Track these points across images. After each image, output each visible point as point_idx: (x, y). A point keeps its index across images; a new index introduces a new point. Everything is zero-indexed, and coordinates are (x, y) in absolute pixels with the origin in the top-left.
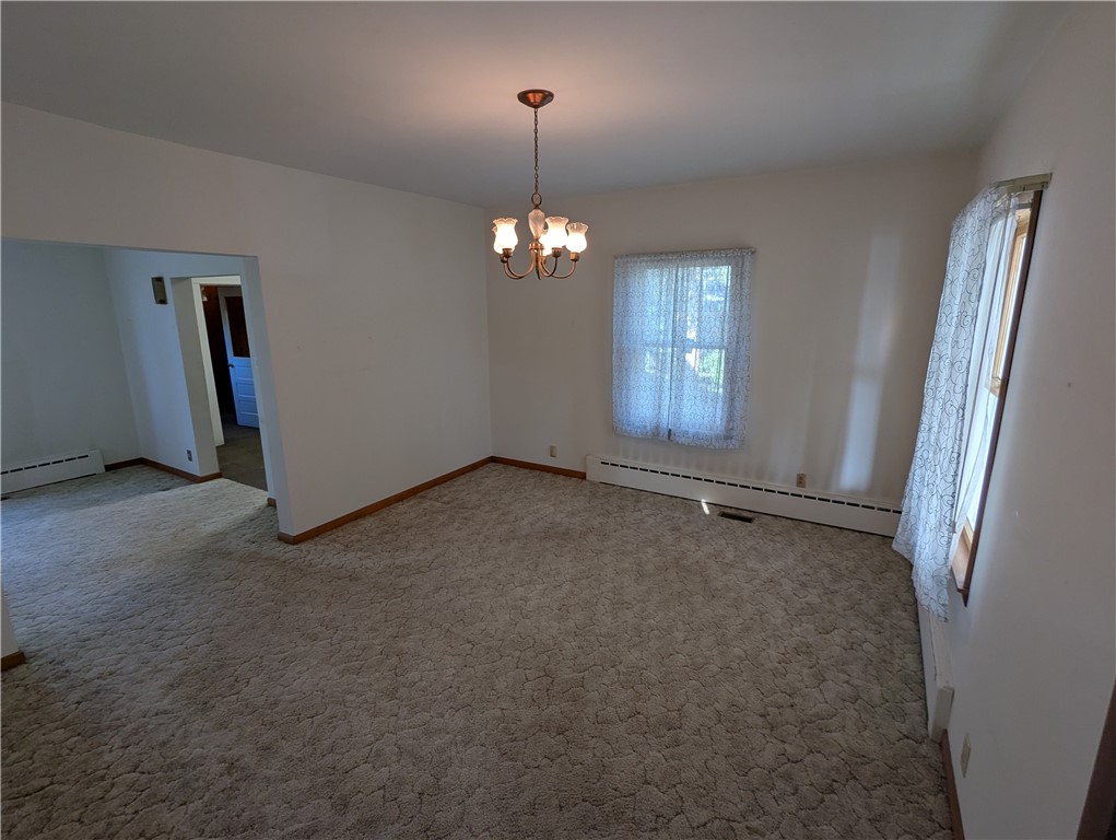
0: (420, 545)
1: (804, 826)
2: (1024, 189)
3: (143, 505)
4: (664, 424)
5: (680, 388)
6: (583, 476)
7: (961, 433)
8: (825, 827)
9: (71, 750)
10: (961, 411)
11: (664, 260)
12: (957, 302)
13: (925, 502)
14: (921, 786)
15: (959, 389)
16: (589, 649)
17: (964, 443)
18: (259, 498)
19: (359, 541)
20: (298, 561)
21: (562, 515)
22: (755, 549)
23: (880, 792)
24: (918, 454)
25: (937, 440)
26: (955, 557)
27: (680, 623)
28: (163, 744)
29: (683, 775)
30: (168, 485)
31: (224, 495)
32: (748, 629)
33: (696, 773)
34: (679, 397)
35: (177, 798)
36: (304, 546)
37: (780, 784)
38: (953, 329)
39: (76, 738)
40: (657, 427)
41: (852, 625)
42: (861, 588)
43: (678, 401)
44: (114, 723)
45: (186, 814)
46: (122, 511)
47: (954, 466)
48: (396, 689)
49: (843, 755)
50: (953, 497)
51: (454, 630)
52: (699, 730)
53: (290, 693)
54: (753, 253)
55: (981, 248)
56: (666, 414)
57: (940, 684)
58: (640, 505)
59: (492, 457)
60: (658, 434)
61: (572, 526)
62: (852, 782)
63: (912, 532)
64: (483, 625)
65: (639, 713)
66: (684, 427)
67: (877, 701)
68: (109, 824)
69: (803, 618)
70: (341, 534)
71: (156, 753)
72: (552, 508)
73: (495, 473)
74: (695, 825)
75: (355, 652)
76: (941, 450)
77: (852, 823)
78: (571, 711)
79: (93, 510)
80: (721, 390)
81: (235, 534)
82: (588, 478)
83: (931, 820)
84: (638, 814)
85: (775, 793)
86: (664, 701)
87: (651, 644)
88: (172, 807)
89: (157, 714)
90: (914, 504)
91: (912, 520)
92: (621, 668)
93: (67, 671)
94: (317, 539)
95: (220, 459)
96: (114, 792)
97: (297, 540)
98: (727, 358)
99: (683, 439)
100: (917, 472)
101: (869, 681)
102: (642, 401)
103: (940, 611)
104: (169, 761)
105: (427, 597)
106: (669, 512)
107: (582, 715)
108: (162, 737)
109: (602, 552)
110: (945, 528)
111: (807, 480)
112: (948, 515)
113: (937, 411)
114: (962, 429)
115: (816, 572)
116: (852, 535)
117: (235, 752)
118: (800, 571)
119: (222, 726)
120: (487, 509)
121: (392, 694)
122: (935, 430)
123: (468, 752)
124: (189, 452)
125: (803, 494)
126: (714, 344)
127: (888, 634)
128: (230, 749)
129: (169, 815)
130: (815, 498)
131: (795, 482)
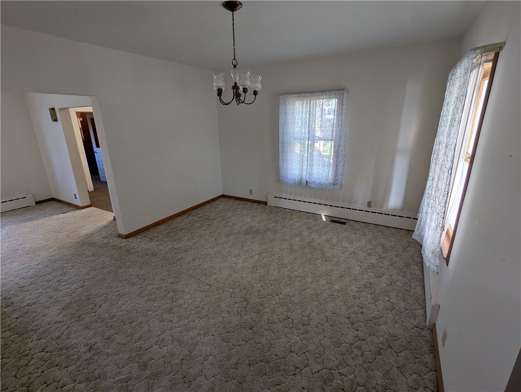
0: (187, 238)
1: (366, 371)
2: (490, 51)
3: (53, 221)
4: (304, 178)
5: (312, 160)
6: (265, 203)
7: (450, 182)
8: (376, 372)
9: (13, 341)
10: (450, 170)
11: (304, 96)
12: (450, 114)
13: (429, 215)
14: (422, 350)
15: (449, 159)
16: (266, 287)
17: (451, 187)
18: (109, 216)
19: (157, 236)
20: (127, 246)
21: (255, 223)
22: (347, 237)
23: (403, 354)
24: (427, 192)
25: (437, 185)
26: (443, 242)
27: (310, 274)
28: (58, 337)
29: (309, 348)
30: (65, 211)
31: (93, 215)
32: (342, 276)
33: (315, 347)
34: (311, 165)
35: (63, 364)
36: (130, 240)
37: (355, 351)
38: (448, 128)
39: (14, 336)
40: (301, 179)
41: (392, 273)
42: (397, 255)
43: (311, 167)
44: (34, 328)
45: (67, 372)
46: (42, 224)
47: (446, 198)
48: (172, 309)
49: (386, 336)
50: (444, 214)
51: (201, 279)
52: (317, 326)
53: (121, 311)
54: (348, 92)
55: (465, 84)
56: (305, 173)
57: (433, 302)
58: (293, 217)
59: (223, 195)
60: (301, 182)
61: (260, 227)
62: (389, 349)
63: (423, 230)
64: (215, 277)
65: (289, 318)
66: (314, 180)
67: (403, 310)
68: (30, 378)
69: (369, 270)
70: (149, 233)
71: (54, 342)
72: (251, 219)
73: (224, 202)
74: (313, 372)
75: (153, 291)
76: (439, 190)
77: (389, 369)
78: (257, 318)
79: (29, 224)
80: (332, 161)
81: (97, 234)
82: (268, 204)
83: (426, 367)
84: (287, 367)
85: (353, 355)
86: (301, 312)
87: (296, 284)
88: (61, 369)
89: (55, 323)
90: (424, 216)
91: (423, 224)
92: (281, 296)
93: (12, 303)
94: (137, 236)
95: (91, 198)
96: (33, 362)
97: (128, 236)
98: (335, 145)
99: (313, 185)
100: (425, 201)
101: (399, 300)
102: (293, 167)
103: (435, 269)
104: (60, 346)
105: (189, 263)
106: (306, 221)
107: (262, 319)
108: (58, 334)
109: (274, 240)
110: (439, 229)
111: (372, 204)
112: (441, 223)
113: (438, 170)
114: (450, 180)
115: (375, 248)
116: (393, 230)
117: (93, 341)
118: (368, 248)
119: (87, 328)
120: (219, 220)
121: (170, 311)
122: (436, 180)
123: (206, 338)
124: (75, 195)
125: (370, 211)
126: (328, 138)
127: (409, 277)
128: (91, 339)
129: (59, 373)
130: (376, 213)
131: (367, 205)
